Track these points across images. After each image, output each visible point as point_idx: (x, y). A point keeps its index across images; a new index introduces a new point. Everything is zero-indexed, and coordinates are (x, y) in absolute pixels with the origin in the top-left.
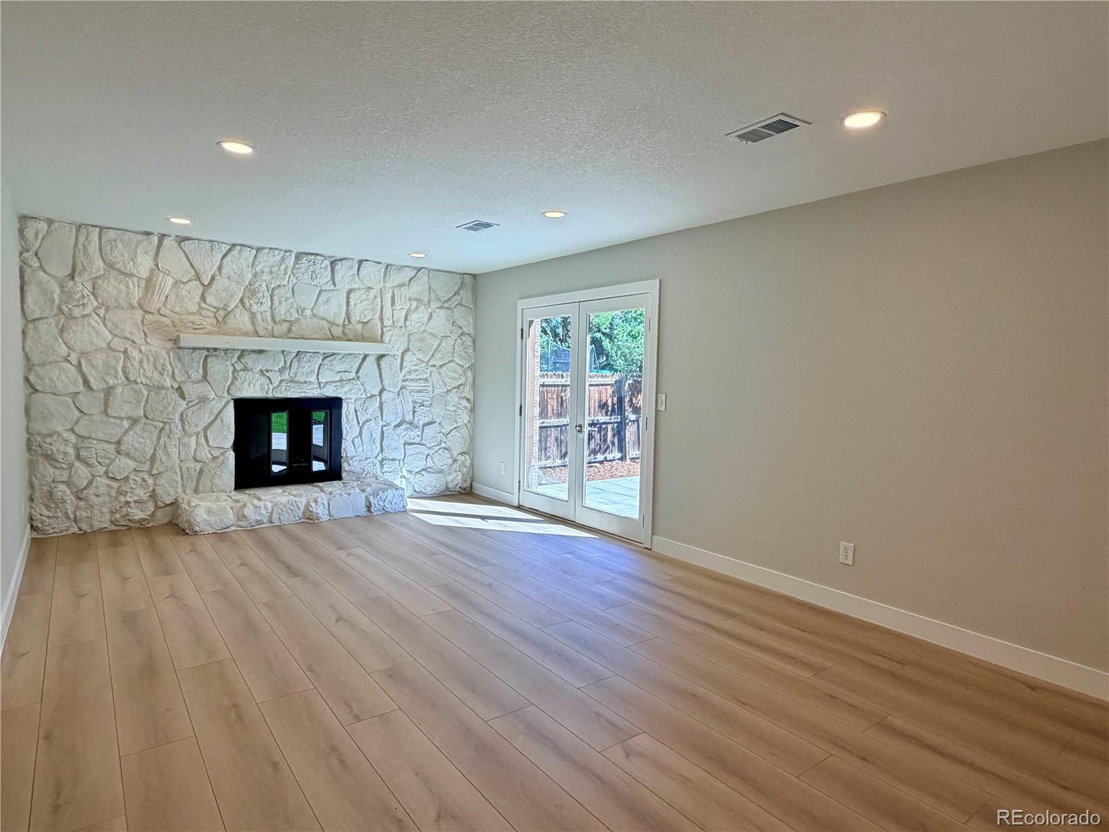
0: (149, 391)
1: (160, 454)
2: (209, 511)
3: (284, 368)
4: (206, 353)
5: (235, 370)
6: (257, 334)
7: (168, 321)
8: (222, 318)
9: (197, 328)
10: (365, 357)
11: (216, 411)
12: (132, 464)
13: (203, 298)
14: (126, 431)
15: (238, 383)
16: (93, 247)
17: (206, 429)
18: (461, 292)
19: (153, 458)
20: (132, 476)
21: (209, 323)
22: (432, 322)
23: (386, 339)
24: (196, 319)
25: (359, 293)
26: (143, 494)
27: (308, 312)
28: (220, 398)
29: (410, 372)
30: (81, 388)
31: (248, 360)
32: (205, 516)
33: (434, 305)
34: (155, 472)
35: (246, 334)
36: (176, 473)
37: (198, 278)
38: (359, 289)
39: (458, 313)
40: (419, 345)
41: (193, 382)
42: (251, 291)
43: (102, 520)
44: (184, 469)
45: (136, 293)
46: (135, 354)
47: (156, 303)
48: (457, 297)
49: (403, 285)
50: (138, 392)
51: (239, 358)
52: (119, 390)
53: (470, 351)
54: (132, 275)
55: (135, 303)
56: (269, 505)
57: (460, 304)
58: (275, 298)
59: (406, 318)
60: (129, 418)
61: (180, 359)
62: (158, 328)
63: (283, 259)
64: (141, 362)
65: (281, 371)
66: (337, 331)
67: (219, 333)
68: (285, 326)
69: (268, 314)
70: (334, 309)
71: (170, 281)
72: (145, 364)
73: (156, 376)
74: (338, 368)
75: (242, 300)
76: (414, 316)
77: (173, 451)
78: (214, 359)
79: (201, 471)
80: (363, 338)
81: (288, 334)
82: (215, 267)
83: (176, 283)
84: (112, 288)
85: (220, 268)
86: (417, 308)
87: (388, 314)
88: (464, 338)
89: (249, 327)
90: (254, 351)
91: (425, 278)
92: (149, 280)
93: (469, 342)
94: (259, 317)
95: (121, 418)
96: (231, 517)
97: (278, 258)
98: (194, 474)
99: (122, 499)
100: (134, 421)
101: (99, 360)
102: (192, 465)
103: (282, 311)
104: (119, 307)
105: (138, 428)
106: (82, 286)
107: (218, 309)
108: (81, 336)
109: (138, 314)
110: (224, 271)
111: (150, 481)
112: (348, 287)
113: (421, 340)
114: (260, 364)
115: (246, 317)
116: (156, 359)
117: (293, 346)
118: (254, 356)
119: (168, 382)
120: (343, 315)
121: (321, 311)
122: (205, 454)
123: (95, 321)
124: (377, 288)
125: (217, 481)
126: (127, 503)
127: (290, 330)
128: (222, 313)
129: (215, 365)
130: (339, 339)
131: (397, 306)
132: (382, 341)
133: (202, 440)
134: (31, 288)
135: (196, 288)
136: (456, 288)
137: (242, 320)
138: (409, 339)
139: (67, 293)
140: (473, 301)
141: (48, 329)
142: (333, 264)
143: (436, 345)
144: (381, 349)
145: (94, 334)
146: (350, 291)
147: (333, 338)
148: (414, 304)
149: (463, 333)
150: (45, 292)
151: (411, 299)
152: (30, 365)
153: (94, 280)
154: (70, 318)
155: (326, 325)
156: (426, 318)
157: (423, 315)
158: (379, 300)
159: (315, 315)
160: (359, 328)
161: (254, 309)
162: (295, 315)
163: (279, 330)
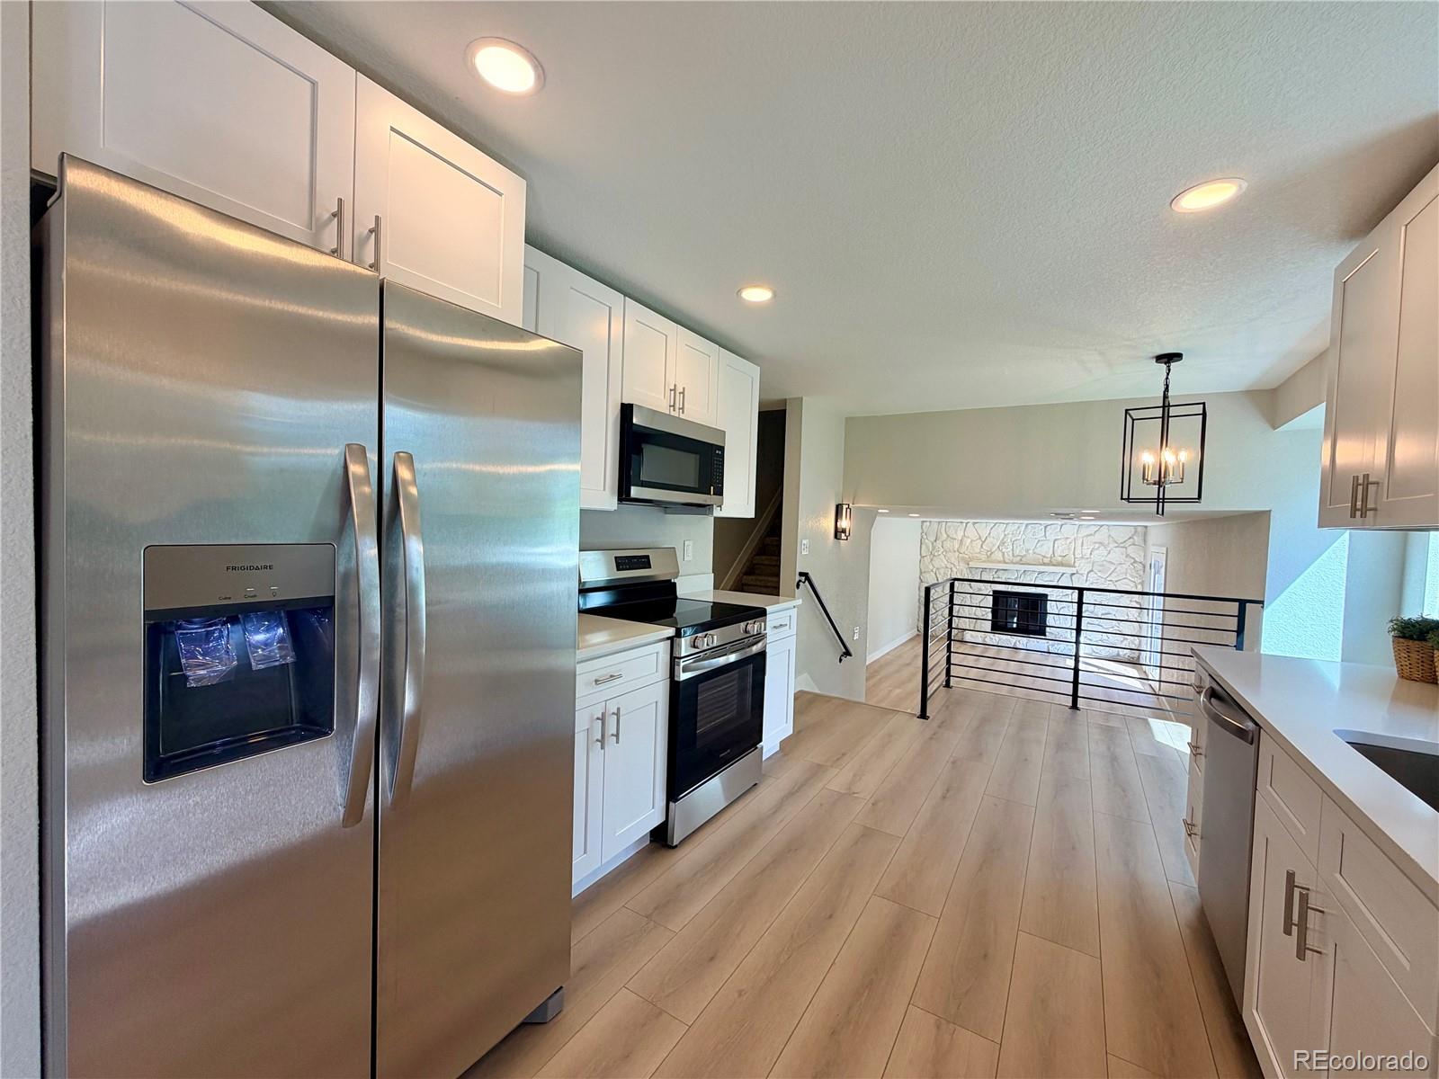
3: (1017, 578)
4: (982, 570)
6: (1005, 562)
7: (967, 557)
8: (990, 555)
9: (979, 560)
10: (1063, 574)
11: (986, 597)
13: (982, 547)
16: (943, 530)
17: (980, 602)
18: (1135, 537)
21: (984, 557)
22: (1109, 556)
23: (1076, 565)
24: (978, 555)
25: (1060, 541)
27: (1031, 552)
28: (987, 589)
31: (1000, 573)
33: (1111, 546)
35: (999, 562)
37: (980, 538)
38: (1061, 539)
39: (1130, 550)
40: (1100, 568)
42: (1003, 543)
45: (957, 546)
46: (954, 569)
47: (963, 549)
48: (1131, 540)
49: (1091, 535)
51: (996, 572)
53: (1141, 573)
54: (955, 539)
55: (956, 550)
57: (1134, 544)
58: (1014, 545)
59: (1091, 554)
62: (963, 559)
63: (1019, 526)
64: (956, 573)
66: (1046, 561)
67: (988, 561)
68: (1019, 558)
69: (1011, 554)
70: (1046, 550)
71: (969, 540)
74: (1046, 579)
75: (998, 547)
76: (1096, 552)
78: (985, 572)
80: (1062, 564)
81: (1020, 562)
83: (971, 542)
84: (948, 545)
85: (990, 533)
86: (1099, 547)
87: (1078, 551)
88: (1135, 565)
89: (1002, 559)
90: (1003, 570)
91: (1106, 530)
92: (961, 541)
93: (1139, 567)
94: (1006, 554)
97: (1016, 527)
101: (942, 571)
103: (1017, 552)
104: (950, 551)
106: (939, 544)
107: (988, 551)
108: (937, 563)
109: (957, 553)
112: (1054, 538)
113: (1102, 565)
114: (1006, 575)
115: (1000, 554)
117: (1023, 568)
120: (1051, 552)
121: (1037, 551)
123: (942, 556)
124: (1073, 538)
127: (1021, 560)
129: (985, 575)
130: (1048, 565)
131: (1085, 547)
132: (1074, 566)
134: (923, 546)
135: (979, 542)
136: (1130, 535)
137: (998, 556)
138: (1093, 566)
139: (934, 548)
140: (1145, 541)
141: (927, 560)
142: (1046, 527)
143: (1113, 569)
144: (1074, 570)
145: (940, 562)
146: (1056, 540)
147: (1044, 564)
148: (1097, 545)
149: (1135, 562)
150: (927, 547)
151: (1096, 543)
152: (921, 573)
153: (943, 542)
154: (934, 556)
155: (1041, 558)
156: (1106, 553)
157: (1102, 551)
158: (1073, 544)
159: (1034, 553)
160: (1060, 559)
161: (1004, 550)
162: (1024, 553)
163: (1015, 559)
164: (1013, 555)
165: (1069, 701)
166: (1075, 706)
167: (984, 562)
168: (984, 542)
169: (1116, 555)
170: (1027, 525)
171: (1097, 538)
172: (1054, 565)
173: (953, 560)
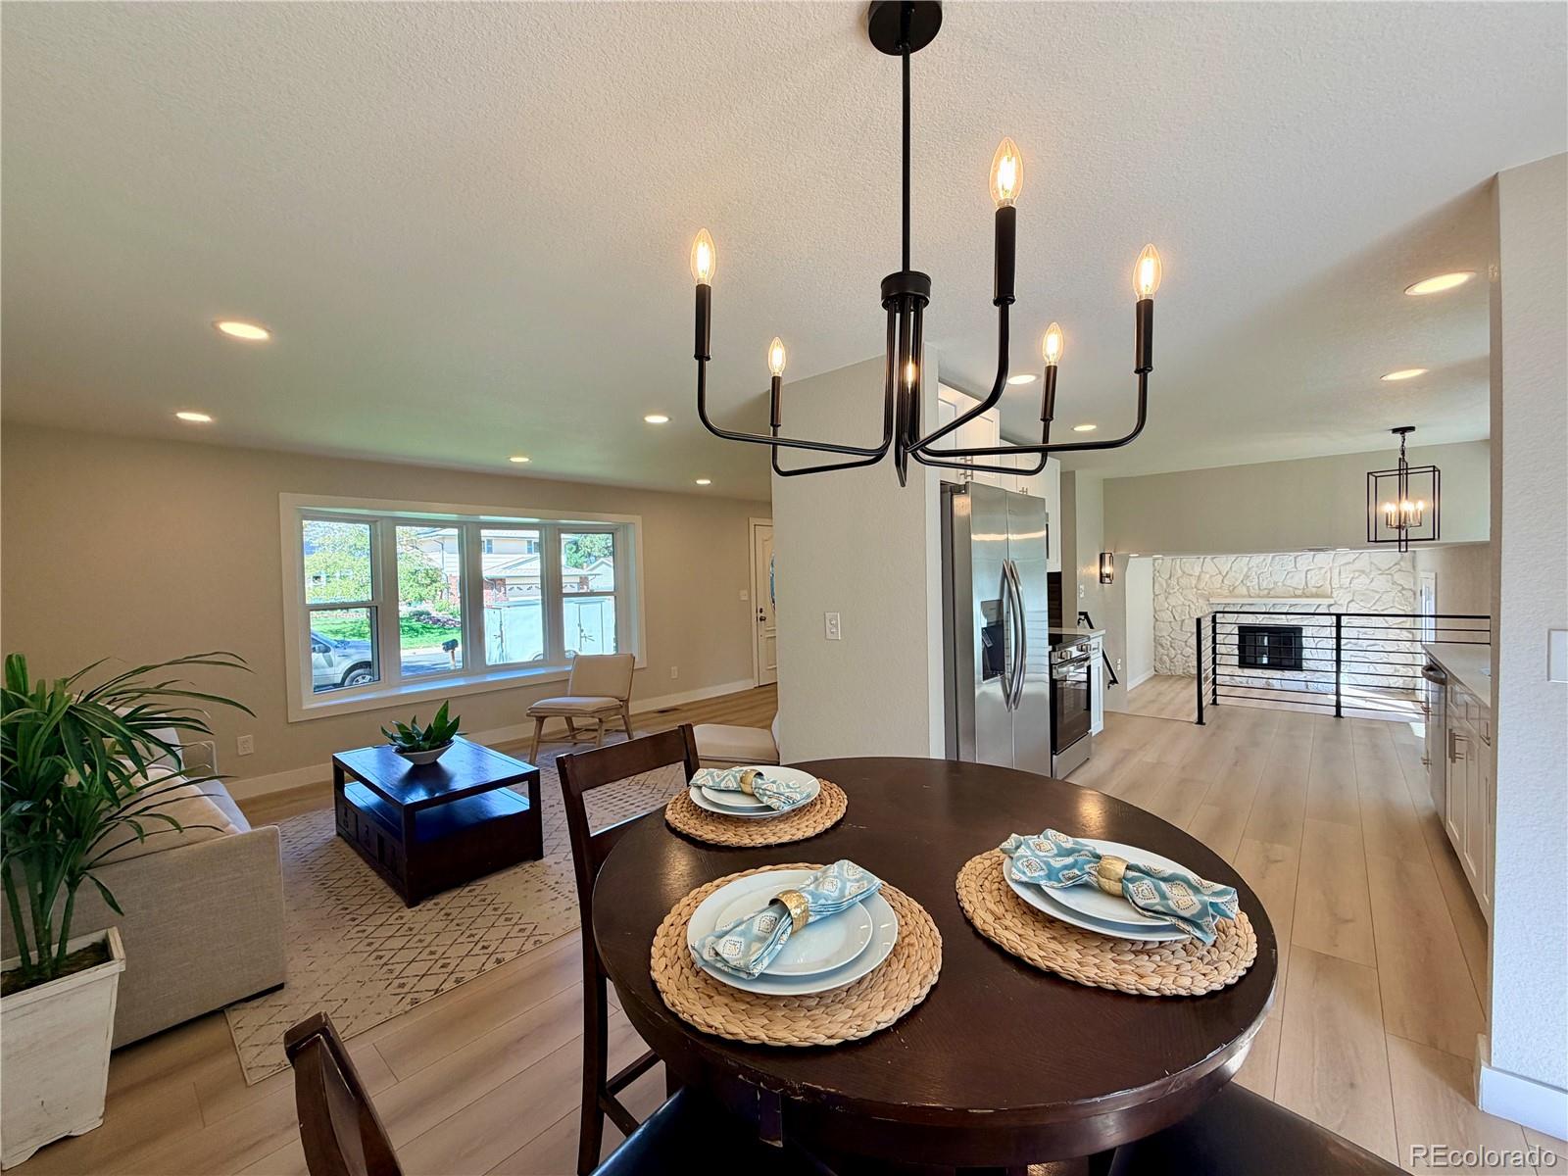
6: (1250, 597)
7: (1207, 593)
8: (1232, 590)
9: (1220, 595)
10: (1320, 605)
11: (1229, 631)
12: (1191, 651)
13: (1223, 581)
15: (1240, 618)
16: (1178, 567)
18: (1402, 563)
21: (1226, 593)
22: (1373, 584)
23: (1335, 595)
24: (1219, 591)
25: (1313, 572)
27: (1280, 584)
28: (1233, 625)
30: (1172, 620)
33: (1374, 573)
35: (1244, 597)
37: (1220, 573)
38: (1314, 569)
39: (1398, 577)
40: (1362, 598)
42: (1247, 577)
43: (1180, 672)
45: (1194, 582)
46: (1192, 606)
47: (1202, 585)
48: (1398, 567)
49: (1349, 563)
52: (1186, 621)
53: (1412, 600)
54: (1191, 575)
57: (1401, 571)
59: (1350, 583)
60: (1190, 632)
62: (1202, 595)
63: (1264, 560)
64: (1195, 610)
66: (1299, 592)
67: (1230, 596)
68: (1266, 592)
69: (1257, 587)
70: (1297, 582)
71: (1208, 576)
75: (1242, 581)
76: (1355, 581)
80: (1316, 596)
81: (1268, 596)
83: (1211, 576)
84: (1184, 581)
85: (1231, 568)
86: (1359, 576)
87: (1335, 581)
88: (1404, 592)
89: (1247, 593)
90: (1248, 604)
91: (1367, 558)
92: (1199, 576)
93: (1409, 594)
94: (1251, 588)
95: (1187, 632)
97: (1261, 561)
99: (1187, 665)
100: (1193, 634)
101: (1179, 609)
103: (1264, 585)
104: (1187, 588)
106: (1173, 582)
107: (1230, 586)
108: (1172, 601)
109: (1195, 591)
112: (1306, 569)
113: (1364, 594)
115: (1245, 589)
116: (1201, 608)
117: (1271, 601)
120: (1304, 584)
121: (1288, 582)
122: (1224, 650)
123: (1178, 594)
124: (1328, 567)
126: (1189, 667)
127: (1269, 593)
128: (1231, 588)
130: (1300, 597)
131: (1343, 576)
132: (1331, 597)
134: (1157, 585)
135: (1220, 578)
136: (1396, 561)
137: (1242, 590)
138: (1354, 595)
139: (1168, 585)
140: (1414, 567)
141: (1162, 598)
142: (1295, 559)
143: (1377, 597)
144: (1332, 601)
145: (1176, 600)
146: (1308, 571)
147: (1296, 596)
148: (1357, 574)
149: (1403, 589)
150: (1161, 585)
151: (1354, 571)
152: (1155, 611)
153: (1178, 579)
154: (1170, 594)
155: (1292, 590)
156: (1368, 581)
157: (1363, 579)
158: (1329, 574)
159: (1284, 585)
160: (1314, 590)
161: (1248, 584)
162: (1272, 586)
163: (1262, 593)
164: (1260, 589)
165: (1333, 711)
166: (1338, 714)
167: (1226, 597)
168: (1224, 577)
169: (1381, 583)
170: (1273, 557)
171: (1358, 565)
172: (1307, 597)
173: (1191, 597)
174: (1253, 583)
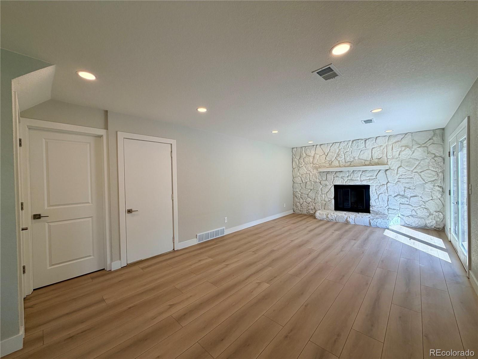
0: (314, 183)
1: (316, 198)
2: (320, 214)
3: (349, 176)
4: (326, 173)
5: (334, 177)
6: (340, 166)
7: (318, 166)
9: (324, 167)
10: (380, 170)
11: (329, 188)
12: (310, 200)
13: (326, 159)
14: (309, 192)
15: (335, 181)
16: (303, 152)
17: (327, 193)
18: (434, 138)
19: (315, 199)
20: (310, 203)
21: (327, 165)
22: (414, 154)
23: (389, 163)
24: (324, 164)
25: (376, 149)
26: (312, 207)
27: (357, 158)
28: (331, 185)
29: (401, 175)
30: (301, 182)
31: (338, 174)
32: (318, 215)
33: (415, 147)
34: (315, 202)
35: (337, 167)
36: (319, 203)
37: (325, 154)
38: (377, 147)
39: (432, 149)
40: (406, 164)
41: (323, 181)
42: (338, 155)
43: (305, 212)
44: (321, 203)
45: (311, 160)
46: (311, 174)
47: (315, 162)
48: (432, 141)
49: (398, 142)
50: (312, 183)
51: (335, 174)
52: (308, 182)
53: (442, 164)
54: (310, 156)
55: (311, 162)
56: (335, 215)
57: (433, 144)
58: (345, 155)
59: (399, 155)
60: (310, 189)
61: (320, 175)
62: (316, 168)
63: (348, 143)
64: (312, 176)
65: (348, 177)
66: (367, 163)
67: (330, 167)
68: (349, 163)
69: (344, 161)
70: (366, 156)
71: (318, 156)
72: (313, 176)
73: (315, 179)
74: (368, 175)
75: (336, 158)
76: (402, 153)
77: (319, 198)
78: (328, 174)
79: (325, 204)
80: (378, 164)
81: (350, 166)
82: (329, 150)
83: (320, 156)
84: (307, 160)
86: (405, 149)
87: (389, 154)
88: (436, 159)
89: (338, 165)
90: (339, 172)
91: (410, 137)
92: (314, 156)
93: (440, 160)
94: (341, 162)
95: (308, 189)
96: (325, 217)
97: (346, 144)
98: (324, 204)
99: (308, 208)
100: (311, 190)
101: (304, 176)
102: (323, 202)
103: (348, 159)
104: (308, 164)
105: (312, 192)
106: (302, 160)
107: (329, 161)
108: (301, 171)
109: (312, 165)
110: (331, 151)
111: (314, 205)
112: (372, 147)
113: (408, 162)
114: (341, 175)
115: (337, 162)
116: (315, 175)
117: (351, 169)
118: (339, 173)
119: (318, 181)
120: (370, 157)
121: (361, 157)
122: (327, 200)
123: (304, 167)
124: (385, 145)
125: (329, 207)
126: (309, 209)
127: (350, 164)
128: (330, 162)
129: (329, 176)
130: (369, 165)
131: (394, 150)
132: (387, 164)
133: (326, 196)
134: (294, 162)
135: (324, 156)
136: (430, 137)
137: (336, 163)
138: (401, 162)
139: (299, 162)
140: (443, 140)
141: (296, 170)
142: (365, 141)
143: (417, 163)
144: (387, 167)
145: (304, 170)
146: (373, 148)
147: (366, 165)
148: (403, 148)
149: (435, 156)
150: (296, 162)
151: (402, 146)
152: (293, 178)
153: (304, 158)
154: (300, 167)
155: (363, 161)
156: (411, 152)
157: (408, 152)
158: (385, 150)
159: (359, 159)
160: (376, 161)
161: (339, 160)
162: (352, 160)
163: (347, 164)
167: (327, 168)
168: (327, 155)
169: (419, 153)
170: (353, 142)
172: (372, 165)
173: (310, 169)
174: (342, 159)
